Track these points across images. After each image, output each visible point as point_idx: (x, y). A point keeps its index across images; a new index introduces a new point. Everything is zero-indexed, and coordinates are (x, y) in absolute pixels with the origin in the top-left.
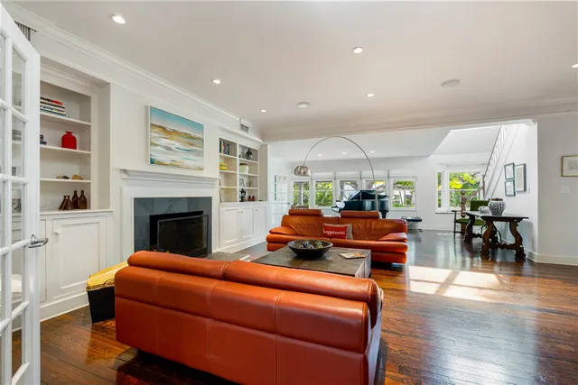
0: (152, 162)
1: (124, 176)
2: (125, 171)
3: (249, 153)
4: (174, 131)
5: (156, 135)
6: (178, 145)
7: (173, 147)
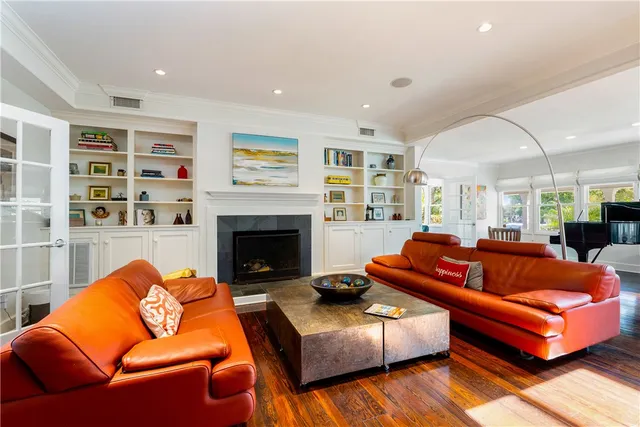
0: (235, 183)
1: (209, 197)
2: (208, 193)
3: (390, 161)
4: (260, 151)
5: (239, 158)
6: (264, 164)
7: (258, 167)
